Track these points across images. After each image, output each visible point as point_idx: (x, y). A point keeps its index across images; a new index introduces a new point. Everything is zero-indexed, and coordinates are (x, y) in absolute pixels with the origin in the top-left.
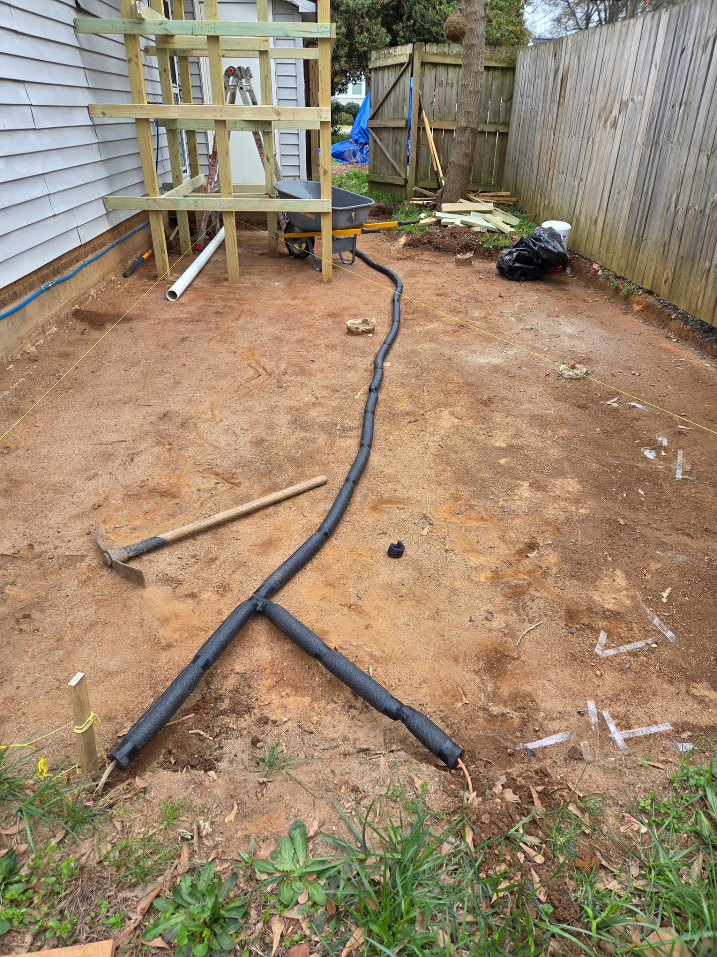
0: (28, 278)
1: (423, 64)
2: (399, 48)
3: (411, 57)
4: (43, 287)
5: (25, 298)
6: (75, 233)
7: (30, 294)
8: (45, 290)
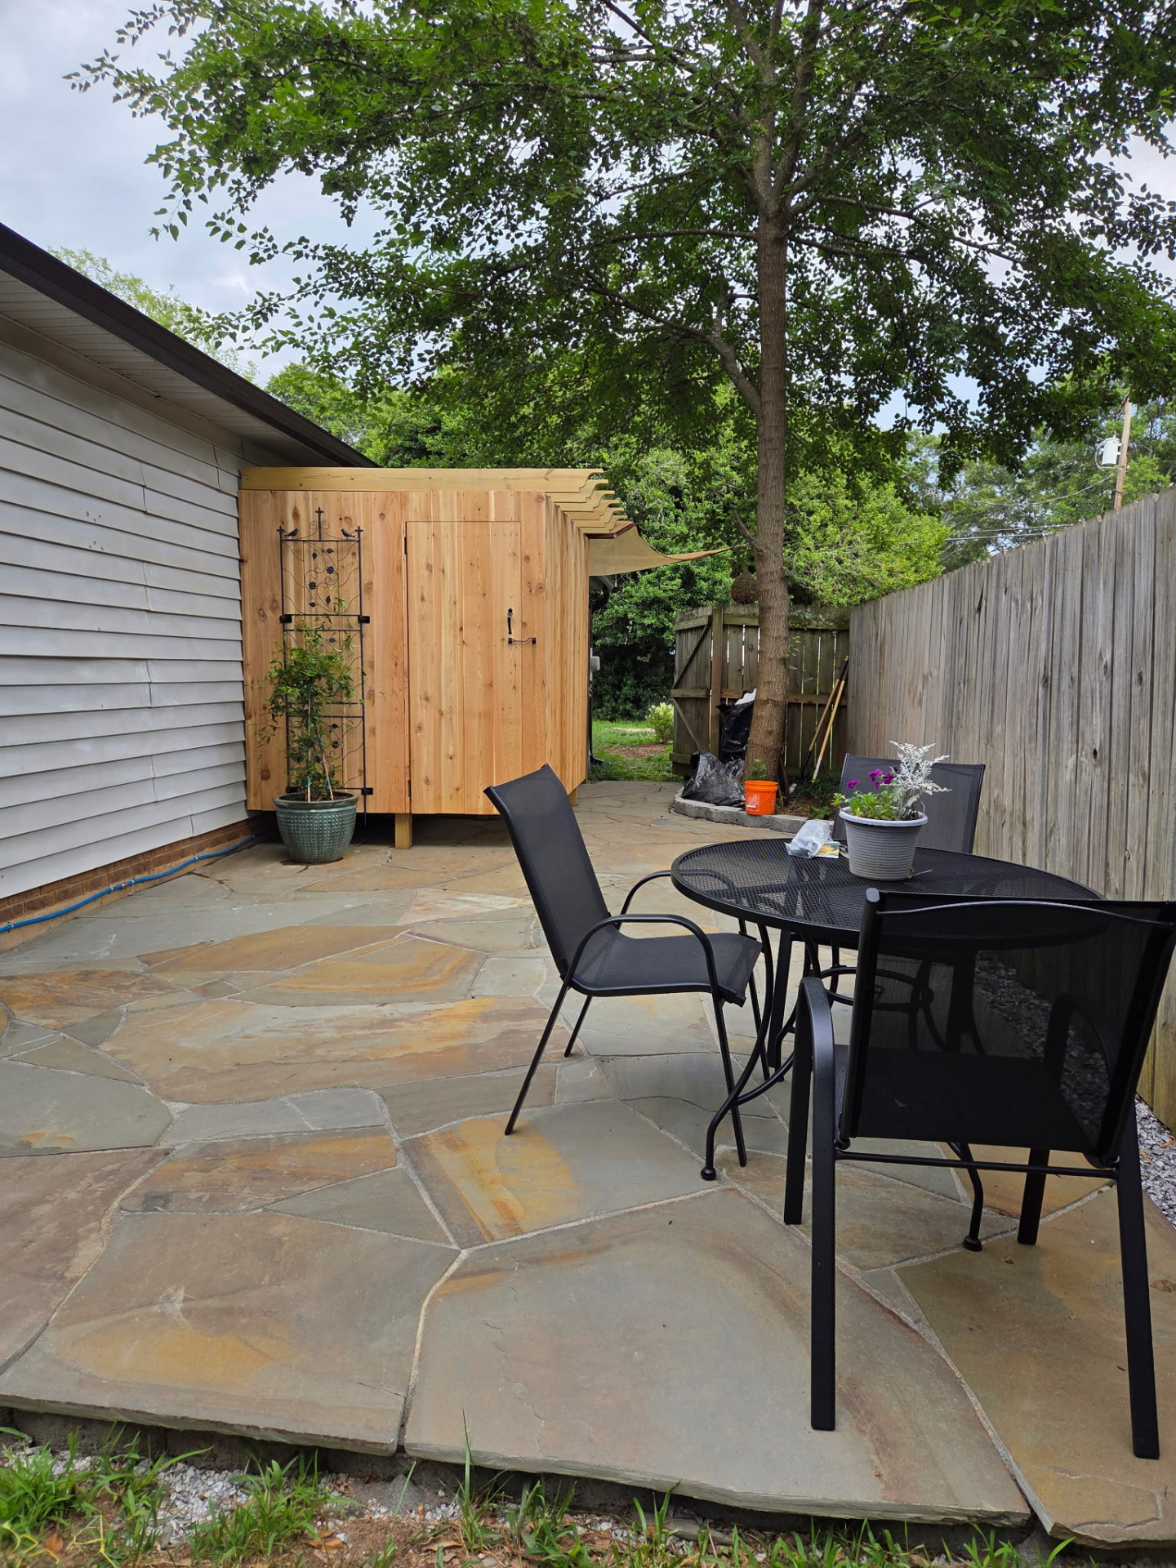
0: (91, 875)
1: (725, 627)
2: (701, 609)
3: (710, 618)
4: (112, 887)
5: (80, 899)
6: (188, 822)
7: (88, 895)
8: (115, 890)
